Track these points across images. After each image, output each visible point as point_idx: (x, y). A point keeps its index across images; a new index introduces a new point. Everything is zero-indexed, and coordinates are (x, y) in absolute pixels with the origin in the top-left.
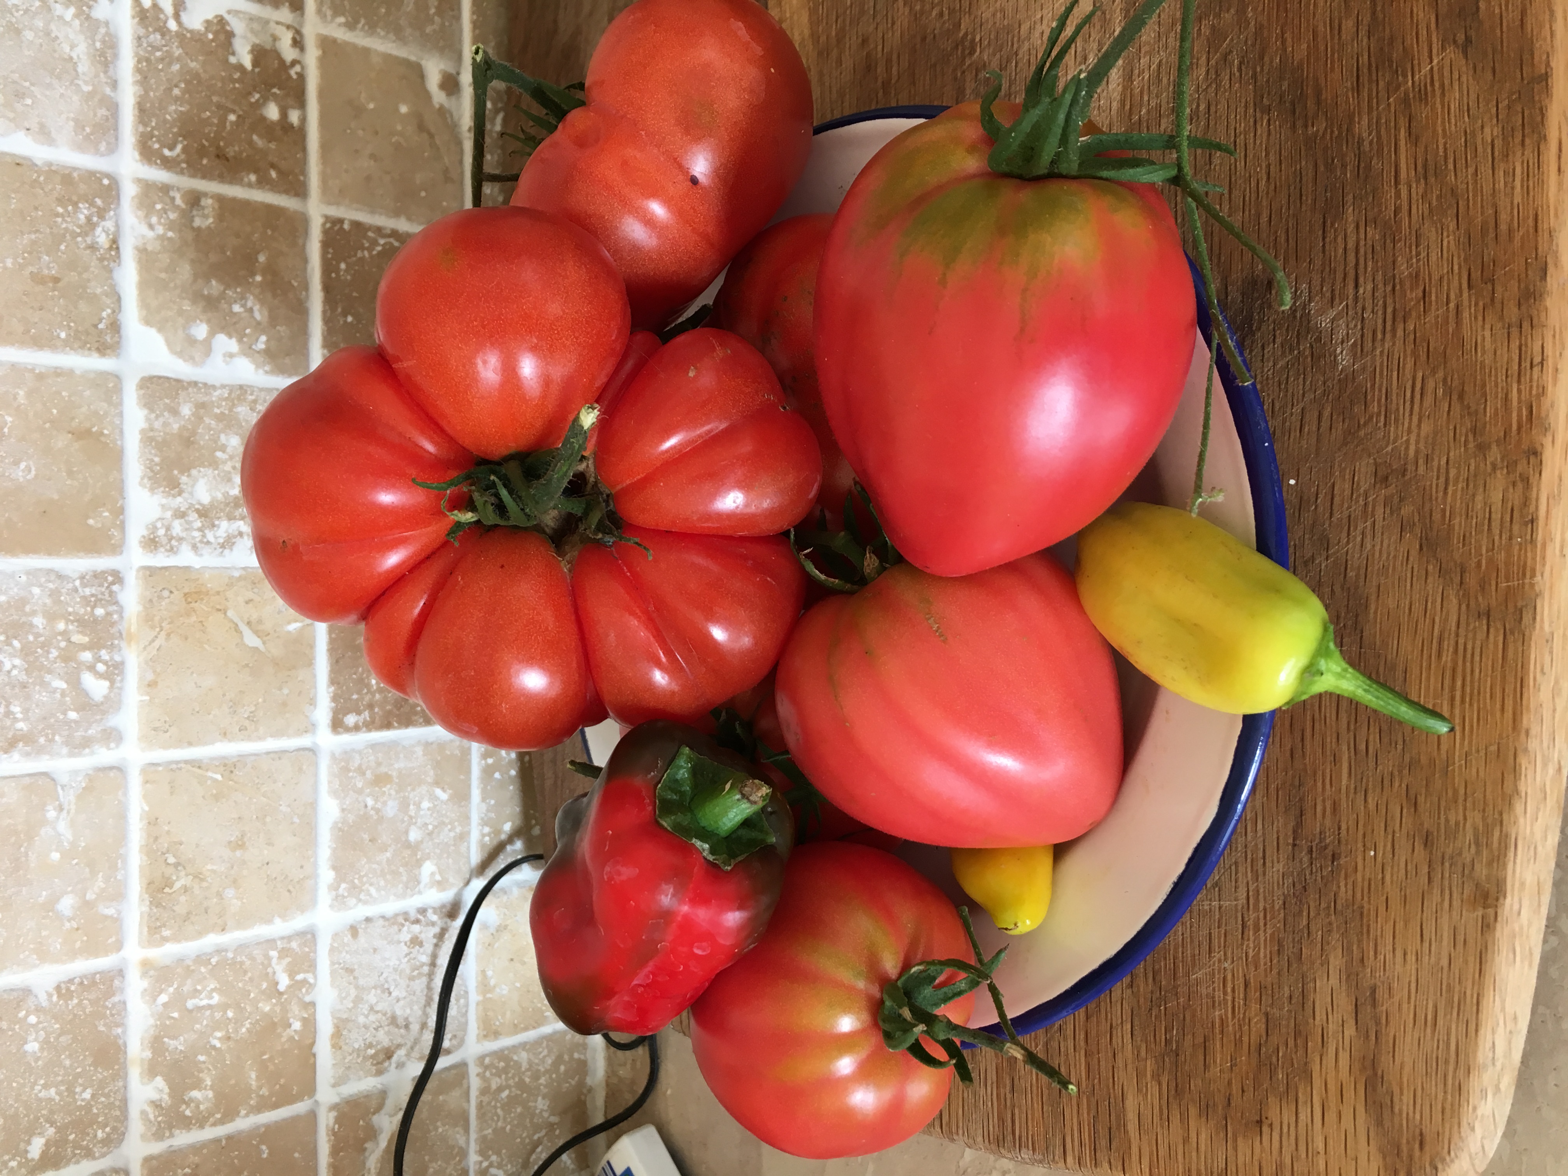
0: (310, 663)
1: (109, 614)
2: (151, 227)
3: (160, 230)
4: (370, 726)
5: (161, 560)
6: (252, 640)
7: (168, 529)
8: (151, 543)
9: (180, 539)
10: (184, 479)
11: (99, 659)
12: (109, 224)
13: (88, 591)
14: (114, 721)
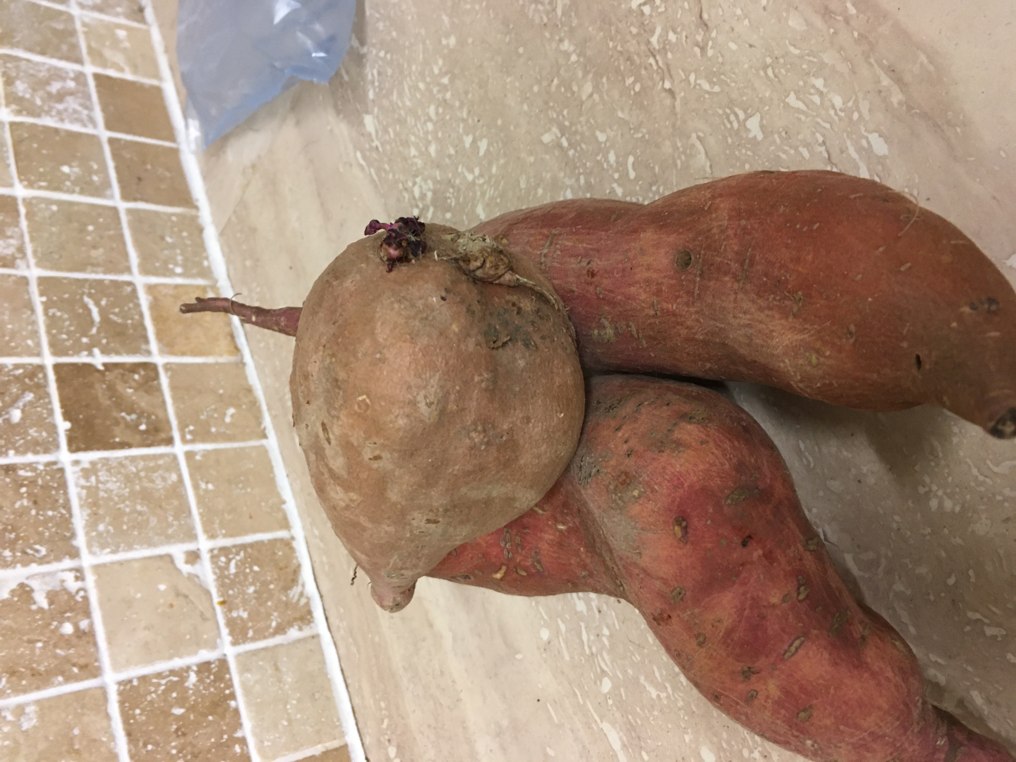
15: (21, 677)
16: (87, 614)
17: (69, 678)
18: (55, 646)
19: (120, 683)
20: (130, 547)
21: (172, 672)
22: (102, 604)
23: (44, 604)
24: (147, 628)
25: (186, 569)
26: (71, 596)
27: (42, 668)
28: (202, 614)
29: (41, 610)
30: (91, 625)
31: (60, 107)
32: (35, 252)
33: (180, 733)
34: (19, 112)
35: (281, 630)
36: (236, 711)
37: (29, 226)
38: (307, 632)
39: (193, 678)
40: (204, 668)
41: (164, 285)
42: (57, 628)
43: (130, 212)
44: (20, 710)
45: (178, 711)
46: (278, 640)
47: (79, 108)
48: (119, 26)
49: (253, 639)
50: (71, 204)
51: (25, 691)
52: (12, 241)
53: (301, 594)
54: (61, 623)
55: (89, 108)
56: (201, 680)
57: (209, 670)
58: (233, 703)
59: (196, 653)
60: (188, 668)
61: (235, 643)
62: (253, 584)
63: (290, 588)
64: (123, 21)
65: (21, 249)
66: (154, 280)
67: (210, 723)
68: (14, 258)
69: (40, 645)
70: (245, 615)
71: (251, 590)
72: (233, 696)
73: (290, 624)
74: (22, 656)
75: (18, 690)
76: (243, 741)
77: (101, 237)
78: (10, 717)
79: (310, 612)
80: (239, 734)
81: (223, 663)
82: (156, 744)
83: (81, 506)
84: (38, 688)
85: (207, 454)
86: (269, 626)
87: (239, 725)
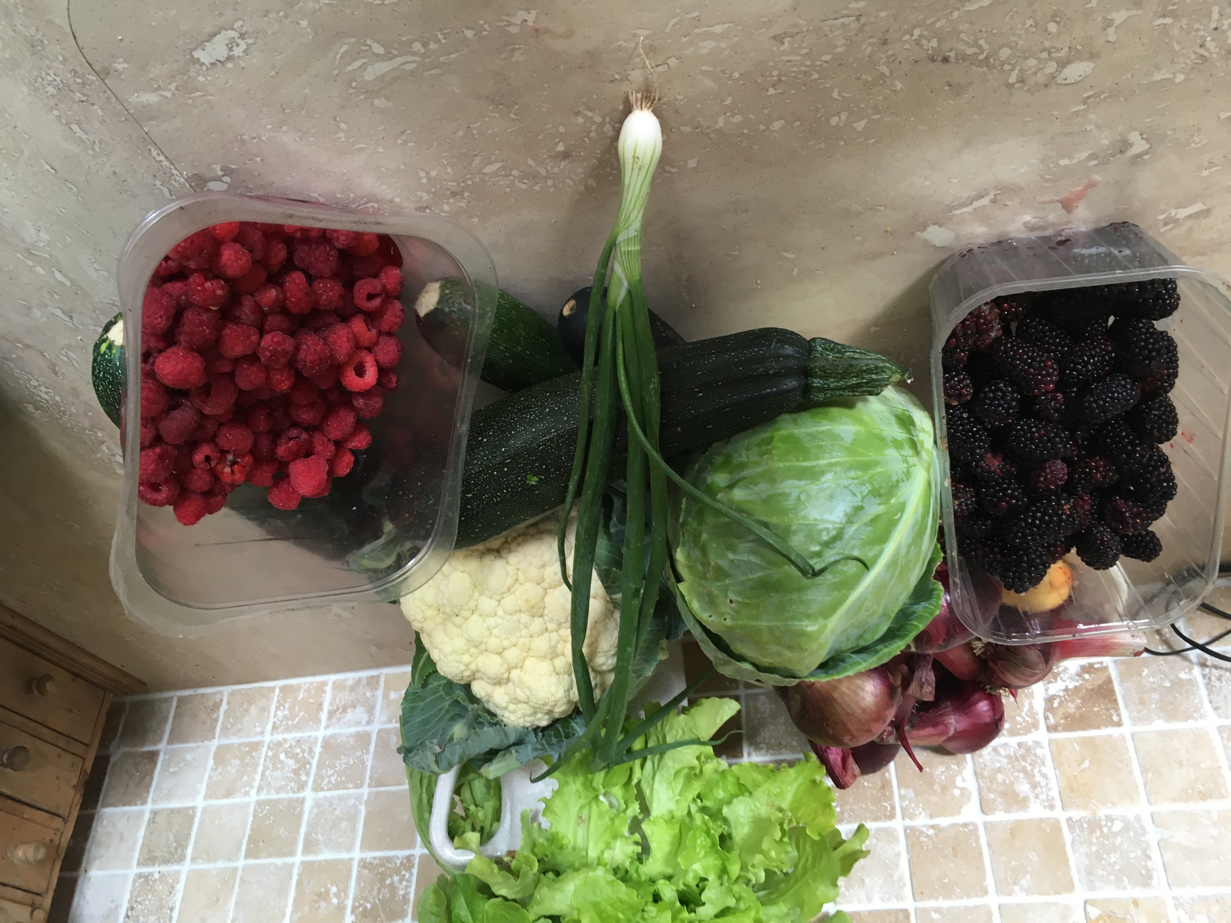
0: (1092, 738)
1: (1086, 822)
2: (920, 813)
3: (921, 810)
4: (1117, 709)
5: (1058, 803)
6: (1086, 764)
7: (1044, 801)
8: (1052, 807)
9: (1048, 795)
10: (1021, 796)
11: (1106, 825)
12: (925, 830)
13: (1078, 831)
14: (1131, 818)
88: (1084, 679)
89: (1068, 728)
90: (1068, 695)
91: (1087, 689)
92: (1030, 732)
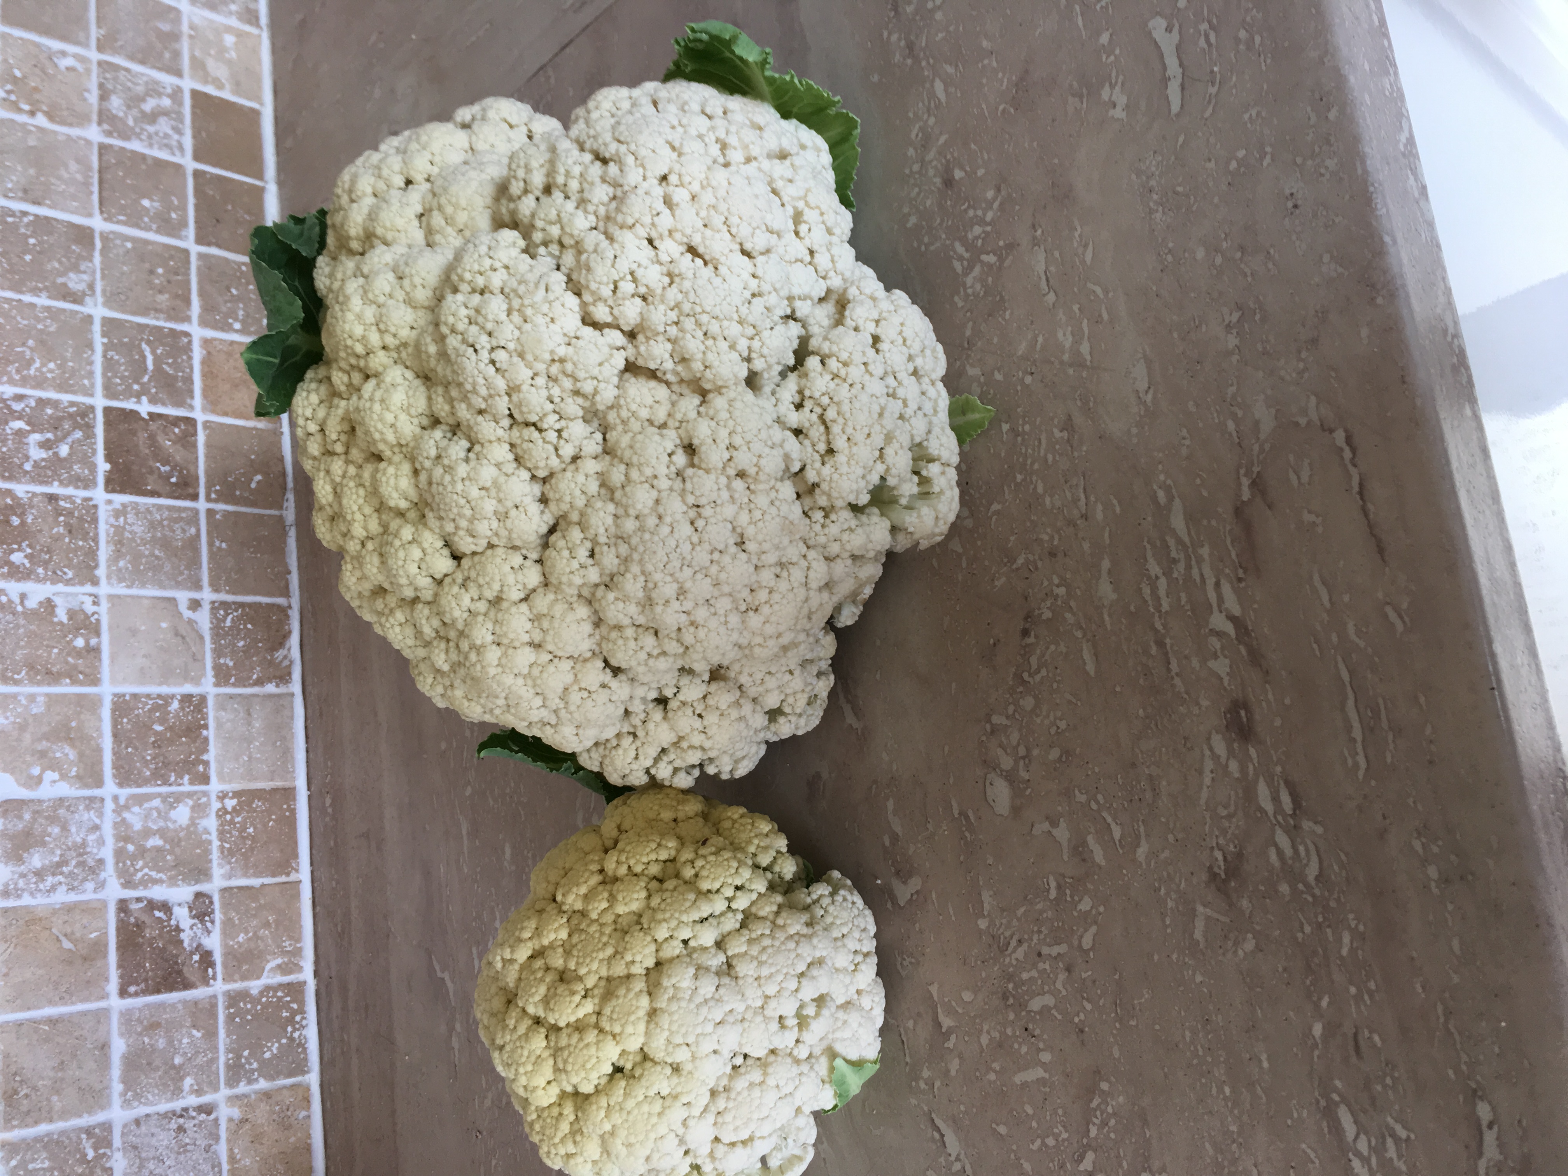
15: (38, 673)
16: (98, 634)
17: (75, 682)
18: (69, 654)
19: (115, 695)
20: (143, 585)
21: (159, 696)
22: (110, 628)
23: (65, 619)
24: (145, 656)
25: (187, 614)
26: (87, 617)
27: (54, 670)
28: (194, 655)
29: (61, 623)
30: (99, 644)
31: (151, 129)
32: (104, 291)
33: (156, 745)
34: (109, 134)
35: (260, 682)
36: (206, 740)
37: (102, 263)
38: (282, 690)
39: (175, 705)
40: (187, 699)
41: (221, 341)
42: (72, 641)
43: (201, 256)
44: (32, 698)
45: (158, 728)
46: (256, 690)
47: (170, 132)
48: (229, 29)
49: (234, 685)
50: (147, 242)
51: (39, 684)
52: (85, 277)
53: (285, 657)
54: (76, 637)
55: (179, 132)
56: (182, 708)
57: (191, 702)
58: (205, 732)
59: (181, 685)
60: (173, 697)
61: (217, 685)
62: (244, 639)
63: (277, 650)
64: (234, 22)
65: (91, 286)
66: (210, 333)
67: (181, 744)
68: (84, 294)
69: (56, 651)
70: (231, 664)
71: (241, 644)
72: (206, 727)
73: (270, 681)
74: (40, 656)
75: (32, 682)
76: (206, 764)
77: (169, 282)
78: (24, 702)
79: (290, 674)
80: (205, 757)
81: (203, 699)
82: (136, 748)
83: (108, 542)
84: (49, 684)
85: (227, 514)
86: (250, 678)
87: (206, 750)
88: (192, 953)
89: (122, 927)
90: (170, 932)
91: (177, 956)
92: (119, 877)
